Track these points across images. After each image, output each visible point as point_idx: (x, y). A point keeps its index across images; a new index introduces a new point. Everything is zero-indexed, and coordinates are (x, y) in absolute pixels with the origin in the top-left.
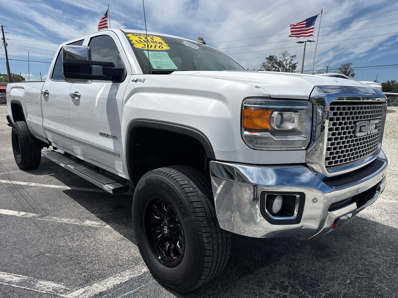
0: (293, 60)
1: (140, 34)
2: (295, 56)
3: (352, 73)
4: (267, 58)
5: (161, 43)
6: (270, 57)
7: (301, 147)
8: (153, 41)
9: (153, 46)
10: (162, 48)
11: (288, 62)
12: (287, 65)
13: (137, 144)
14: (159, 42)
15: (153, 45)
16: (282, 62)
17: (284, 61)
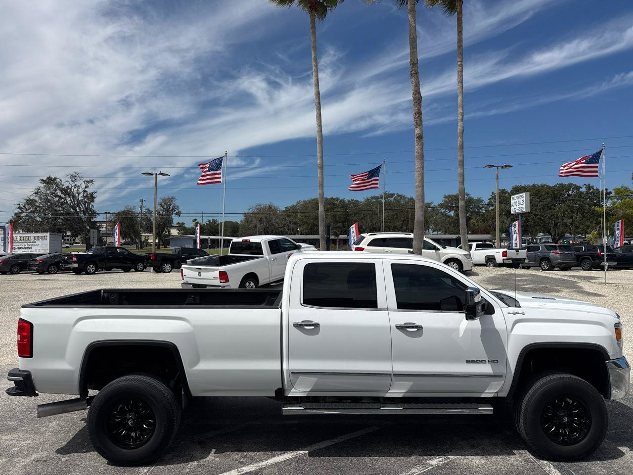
0: (88, 187)
2: (92, 181)
3: (177, 211)
4: (42, 180)
6: (49, 179)
11: (80, 190)
12: (79, 194)
16: (71, 189)
17: (75, 188)
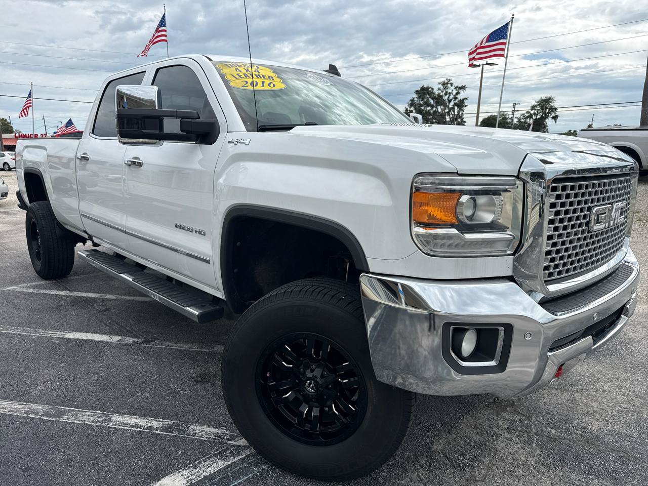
0: (459, 93)
1: (237, 64)
2: (464, 87)
3: (553, 115)
4: (416, 91)
5: (272, 77)
6: (423, 89)
7: (506, 251)
8: (259, 75)
9: (260, 84)
10: (274, 86)
11: (451, 97)
12: (450, 101)
13: (238, 244)
14: (269, 77)
15: (260, 81)
16: (442, 97)
17: (446, 95)
